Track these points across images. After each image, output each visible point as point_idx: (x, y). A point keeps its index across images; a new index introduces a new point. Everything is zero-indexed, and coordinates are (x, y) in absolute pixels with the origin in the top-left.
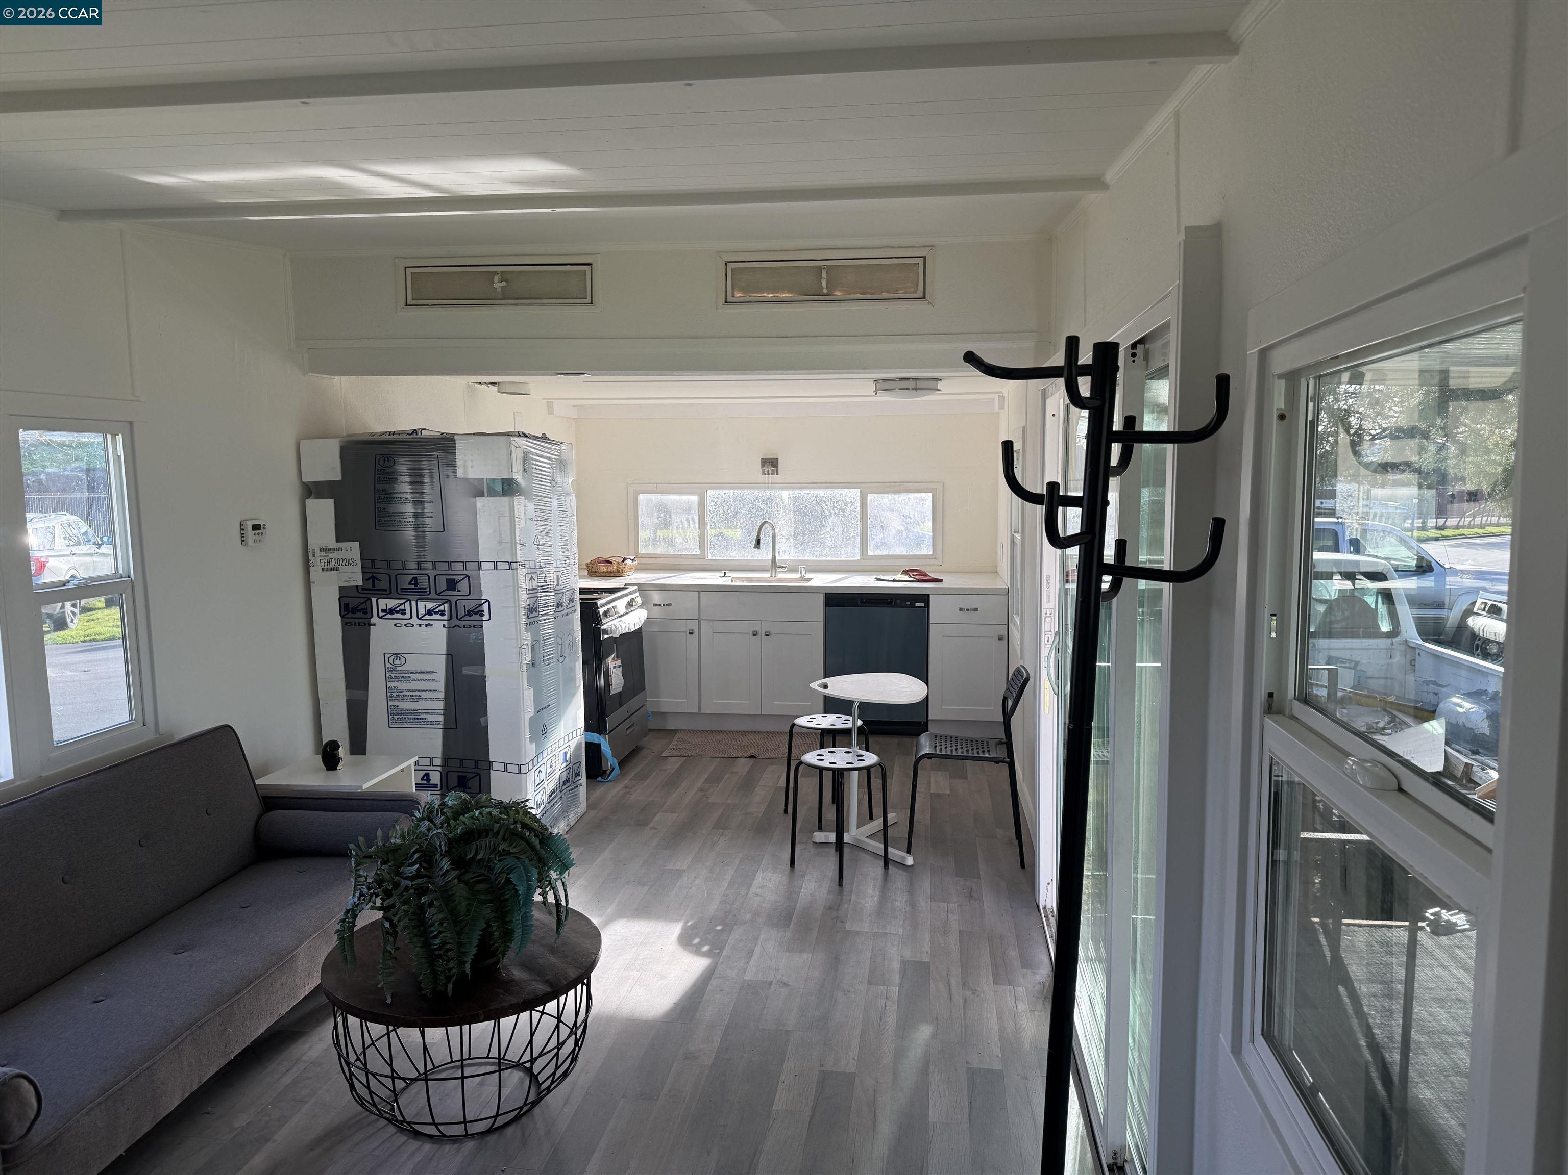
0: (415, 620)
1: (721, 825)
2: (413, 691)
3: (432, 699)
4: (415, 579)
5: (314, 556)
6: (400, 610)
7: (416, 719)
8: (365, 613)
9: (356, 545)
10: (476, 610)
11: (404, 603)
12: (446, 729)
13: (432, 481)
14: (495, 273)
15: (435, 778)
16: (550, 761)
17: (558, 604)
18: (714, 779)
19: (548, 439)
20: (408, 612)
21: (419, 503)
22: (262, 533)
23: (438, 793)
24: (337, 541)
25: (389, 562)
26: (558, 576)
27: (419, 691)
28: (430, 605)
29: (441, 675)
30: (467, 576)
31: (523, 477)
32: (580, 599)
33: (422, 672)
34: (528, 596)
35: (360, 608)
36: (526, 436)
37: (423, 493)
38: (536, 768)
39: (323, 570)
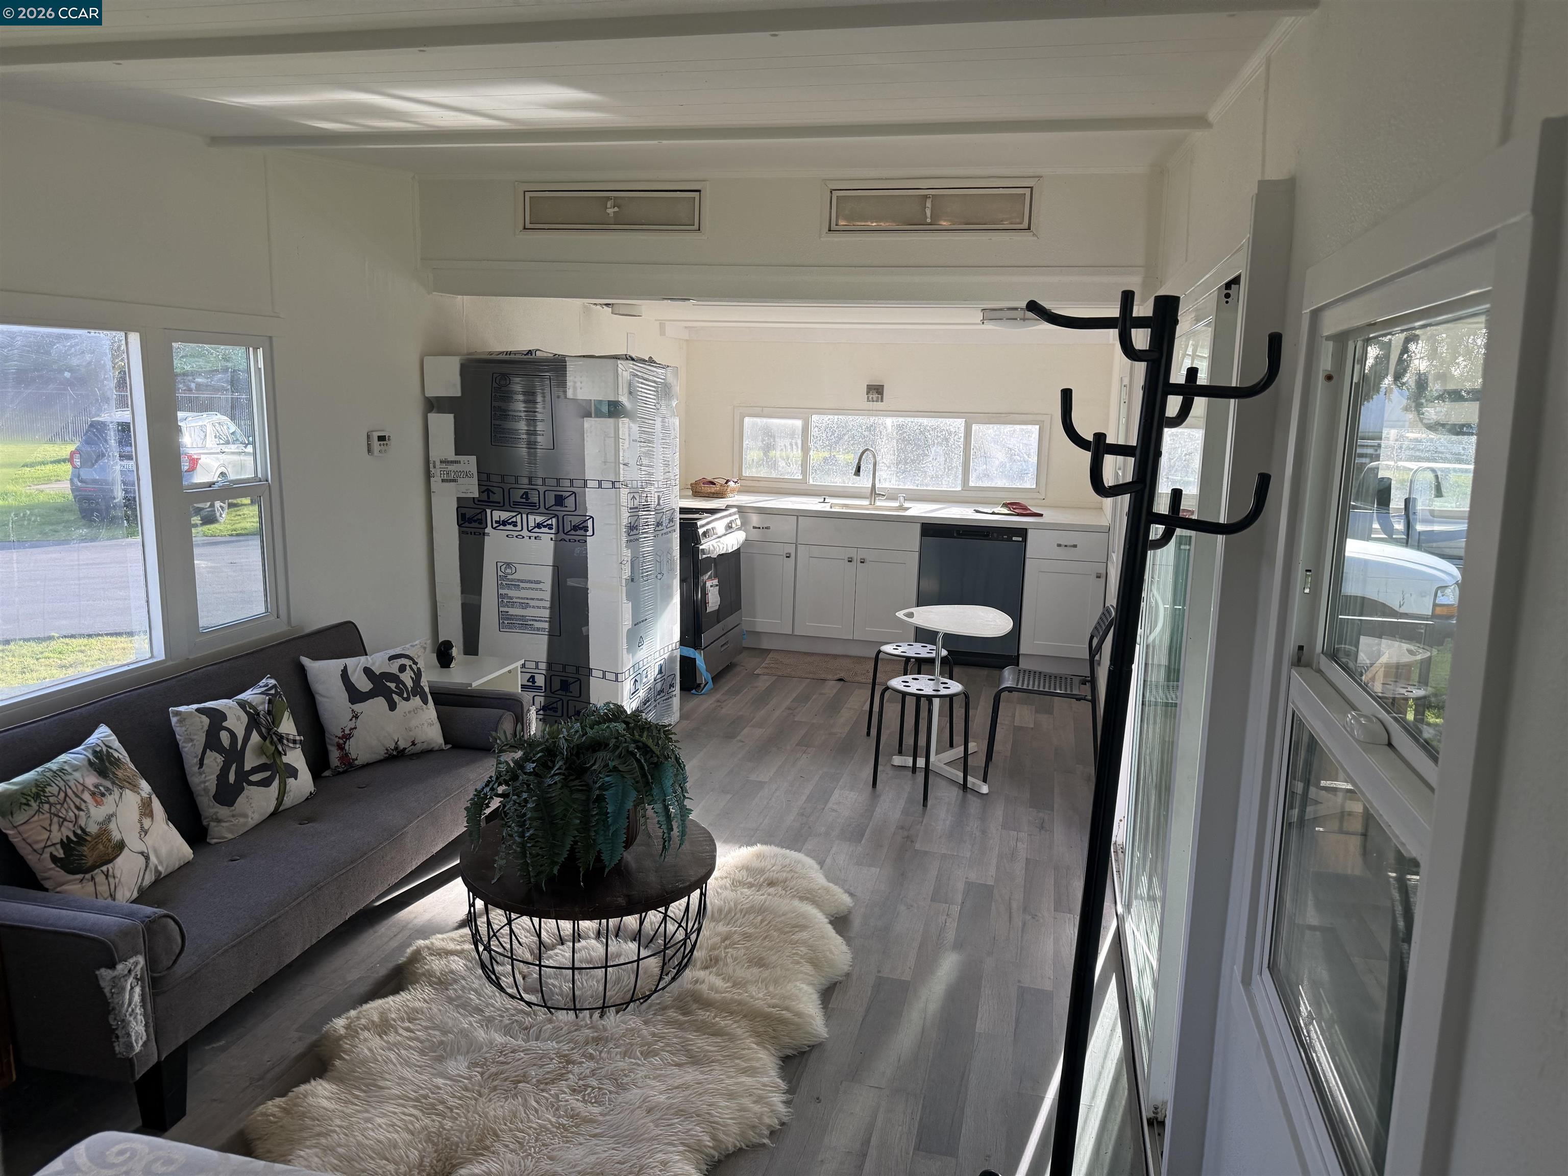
0: (525, 533)
1: (804, 743)
2: (522, 598)
3: (539, 607)
4: (526, 493)
5: (434, 467)
6: (513, 522)
7: (524, 624)
8: (481, 523)
9: (473, 459)
10: (581, 526)
11: (516, 516)
12: (551, 635)
13: (544, 401)
14: (609, 198)
15: (540, 681)
16: (645, 671)
17: (658, 523)
18: (803, 698)
19: (655, 363)
20: (519, 524)
21: (532, 421)
22: (387, 444)
23: (543, 694)
24: (456, 454)
25: (503, 477)
26: (659, 496)
27: (527, 599)
28: (539, 519)
29: (547, 585)
30: (574, 493)
31: (629, 399)
32: (680, 519)
33: (530, 582)
34: (629, 514)
35: (475, 518)
36: (633, 359)
37: (535, 412)
38: (632, 677)
39: (443, 481)
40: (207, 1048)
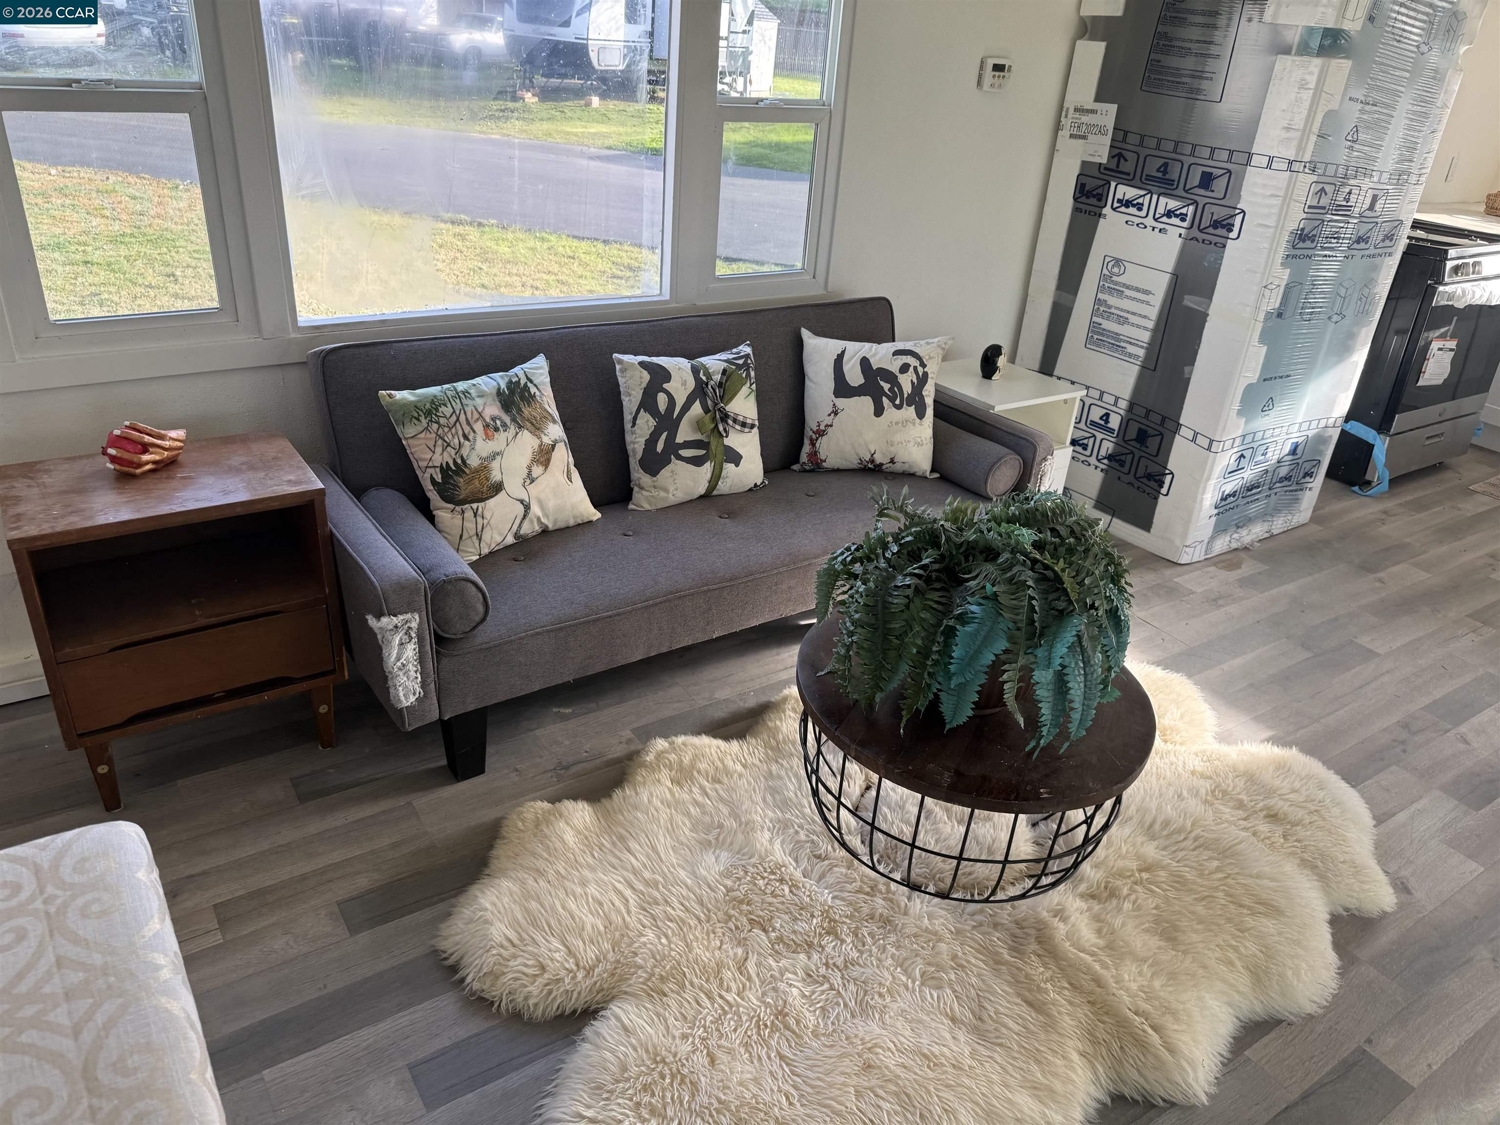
0: (1149, 221)
2: (1122, 310)
3: (1138, 326)
4: (1166, 165)
5: (1066, 116)
6: (1139, 204)
7: (1115, 345)
8: (1100, 200)
9: (1113, 108)
10: (1225, 223)
11: (1144, 195)
12: (1143, 367)
15: (1115, 422)
16: (1265, 447)
17: (1360, 237)
20: (1145, 208)
21: (1202, 57)
22: (1004, 77)
23: (1112, 440)
24: (1095, 100)
25: (1144, 137)
26: (1375, 195)
27: (1128, 312)
28: (1173, 204)
29: (1157, 299)
30: (1229, 171)
33: (1138, 290)
34: (1305, 216)
35: (1095, 193)
38: (1236, 450)
39: (1071, 136)
40: (555, 710)
